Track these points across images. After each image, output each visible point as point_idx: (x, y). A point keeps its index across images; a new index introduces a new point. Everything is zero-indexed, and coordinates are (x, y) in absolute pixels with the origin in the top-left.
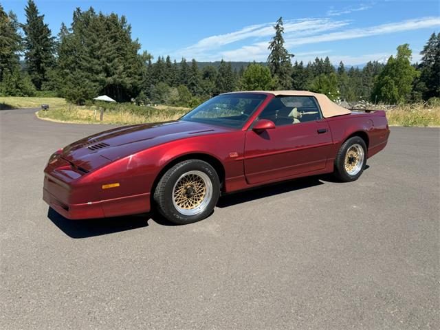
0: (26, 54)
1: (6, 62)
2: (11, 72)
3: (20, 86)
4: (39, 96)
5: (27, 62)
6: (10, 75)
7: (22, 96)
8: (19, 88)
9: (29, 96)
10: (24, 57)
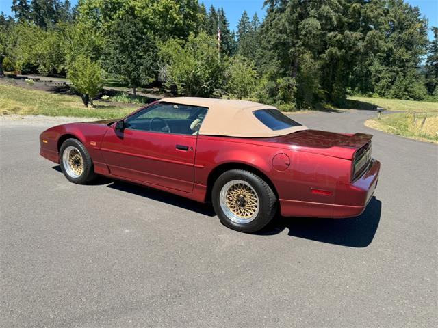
0: (429, 58)
1: (404, 66)
2: (404, 76)
3: (409, 89)
4: (428, 100)
5: (427, 65)
6: (402, 78)
7: (408, 99)
8: (408, 92)
9: (415, 100)
10: (426, 60)
